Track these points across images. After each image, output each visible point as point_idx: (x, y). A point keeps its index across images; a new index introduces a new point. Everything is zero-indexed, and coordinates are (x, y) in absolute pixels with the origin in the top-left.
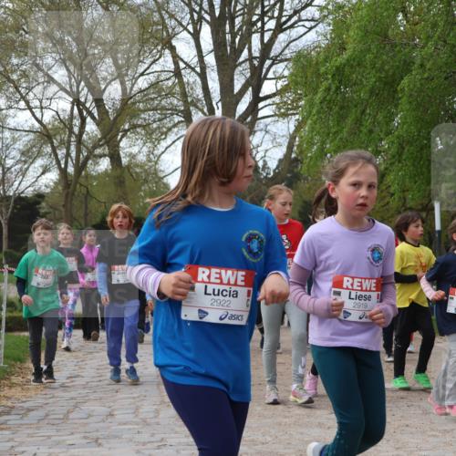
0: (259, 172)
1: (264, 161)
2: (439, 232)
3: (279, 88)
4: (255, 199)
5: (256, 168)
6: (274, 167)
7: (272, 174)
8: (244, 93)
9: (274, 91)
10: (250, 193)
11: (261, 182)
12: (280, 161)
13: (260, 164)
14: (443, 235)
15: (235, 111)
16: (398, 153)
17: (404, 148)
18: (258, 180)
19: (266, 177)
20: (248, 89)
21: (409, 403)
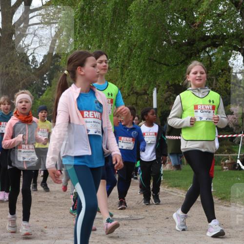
0: (29, 64)
1: (33, 56)
2: (155, 109)
3: (44, 4)
4: (26, 84)
5: (28, 61)
6: (41, 61)
7: (39, 65)
8: (19, 6)
9: (41, 5)
10: (23, 80)
11: (31, 71)
12: (45, 56)
13: (30, 58)
14: (159, 112)
15: (12, 18)
16: (128, 54)
17: (132, 50)
18: (28, 70)
19: (34, 68)
20: (21, 3)
21: (130, 229)
